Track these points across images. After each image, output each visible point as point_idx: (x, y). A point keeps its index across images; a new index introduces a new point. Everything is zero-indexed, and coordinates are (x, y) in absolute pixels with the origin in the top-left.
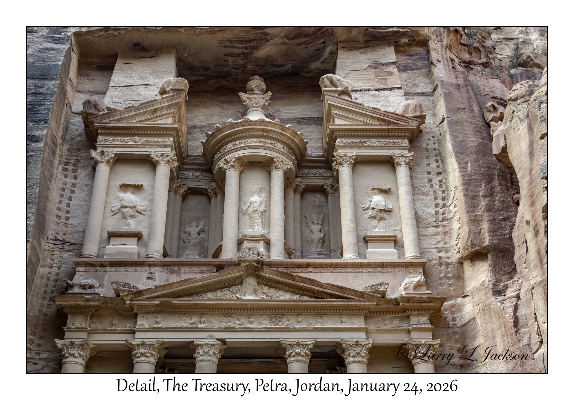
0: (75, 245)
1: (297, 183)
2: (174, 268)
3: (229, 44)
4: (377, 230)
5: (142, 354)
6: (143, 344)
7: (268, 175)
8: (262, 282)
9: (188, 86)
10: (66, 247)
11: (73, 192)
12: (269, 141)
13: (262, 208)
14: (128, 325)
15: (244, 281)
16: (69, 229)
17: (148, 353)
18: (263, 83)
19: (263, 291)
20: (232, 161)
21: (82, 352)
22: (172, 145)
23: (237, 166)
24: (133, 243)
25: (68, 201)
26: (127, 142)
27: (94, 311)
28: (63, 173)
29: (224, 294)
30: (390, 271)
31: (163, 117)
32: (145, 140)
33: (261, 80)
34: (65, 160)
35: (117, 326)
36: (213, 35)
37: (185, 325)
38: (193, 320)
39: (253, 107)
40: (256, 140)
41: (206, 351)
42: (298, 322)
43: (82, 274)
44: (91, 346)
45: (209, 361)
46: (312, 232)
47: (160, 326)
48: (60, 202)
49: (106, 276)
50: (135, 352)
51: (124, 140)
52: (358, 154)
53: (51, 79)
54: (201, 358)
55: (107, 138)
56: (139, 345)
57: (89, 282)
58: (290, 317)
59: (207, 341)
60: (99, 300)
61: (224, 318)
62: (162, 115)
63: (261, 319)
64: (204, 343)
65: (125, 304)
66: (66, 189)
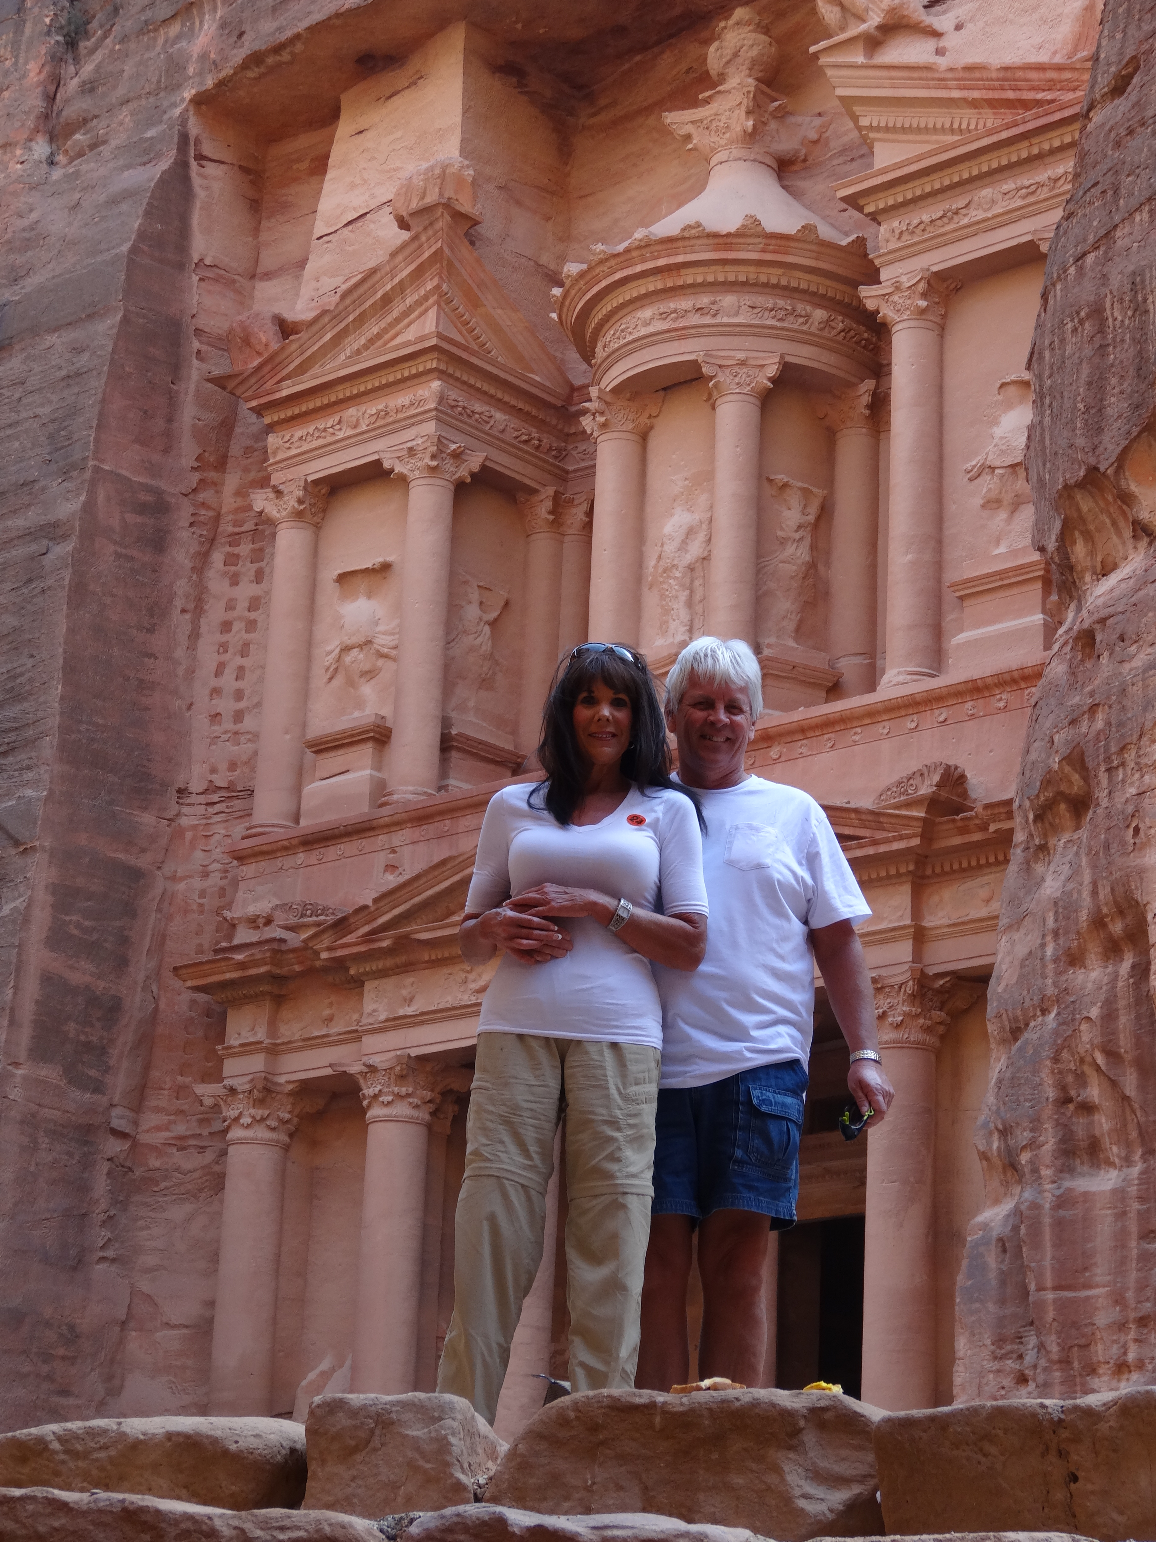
2: (442, 825)
4: (1002, 549)
10: (238, 804)
11: (251, 626)
13: (696, 549)
16: (241, 747)
17: (387, 1094)
22: (437, 408)
23: (620, 420)
24: (363, 762)
25: (239, 661)
26: (333, 434)
30: (1001, 704)
31: (412, 316)
32: (374, 410)
34: (230, 529)
35: (331, 1024)
37: (464, 999)
39: (714, 150)
40: (647, 313)
43: (249, 887)
44: (287, 1088)
48: (220, 670)
49: (300, 881)
50: (361, 1094)
51: (326, 429)
52: (934, 269)
55: (287, 437)
56: (363, 1073)
57: (265, 906)
60: (264, 962)
62: (409, 311)
65: (322, 960)
66: (234, 623)
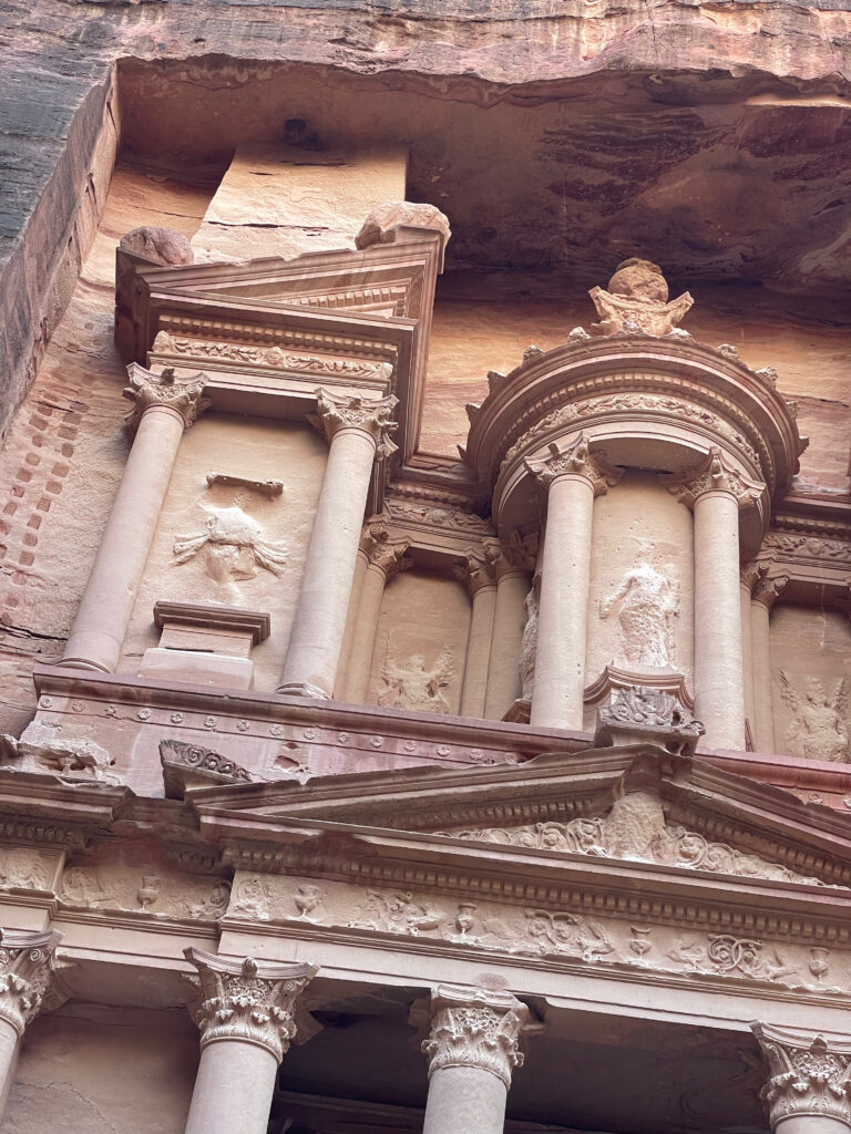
0: (42, 640)
1: (763, 565)
2: (371, 739)
3: (573, 148)
5: (239, 1010)
6: (248, 971)
7: (686, 513)
8: (681, 817)
9: (449, 234)
10: (12, 641)
11: (54, 487)
12: (698, 409)
13: (668, 603)
14: (198, 908)
15: (616, 804)
16: (28, 588)
17: (261, 1010)
18: (662, 280)
19: (685, 849)
20: (575, 452)
21: (22, 976)
22: (388, 383)
23: (589, 471)
24: (237, 649)
25: (34, 510)
26: (246, 359)
27: (82, 844)
28: (30, 431)
29: (547, 842)
32: (305, 359)
33: (653, 270)
34: (42, 398)
35: (154, 905)
36: (531, 111)
37: (401, 930)
38: (433, 916)
40: (655, 398)
41: (474, 1029)
42: (816, 974)
43: (55, 721)
44: (57, 965)
45: (485, 1066)
46: (807, 726)
47: (313, 921)
48: (11, 508)
49: (139, 736)
50: (213, 1000)
51: (238, 352)
53: (42, 140)
54: (457, 1053)
55: (185, 341)
56: (232, 976)
57: (79, 747)
58: (782, 952)
59: (481, 995)
60: (105, 800)
61: (540, 922)
62: (365, 300)
63: (676, 943)
64: (469, 998)
65: (198, 826)
66: (34, 476)
